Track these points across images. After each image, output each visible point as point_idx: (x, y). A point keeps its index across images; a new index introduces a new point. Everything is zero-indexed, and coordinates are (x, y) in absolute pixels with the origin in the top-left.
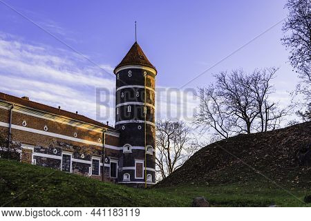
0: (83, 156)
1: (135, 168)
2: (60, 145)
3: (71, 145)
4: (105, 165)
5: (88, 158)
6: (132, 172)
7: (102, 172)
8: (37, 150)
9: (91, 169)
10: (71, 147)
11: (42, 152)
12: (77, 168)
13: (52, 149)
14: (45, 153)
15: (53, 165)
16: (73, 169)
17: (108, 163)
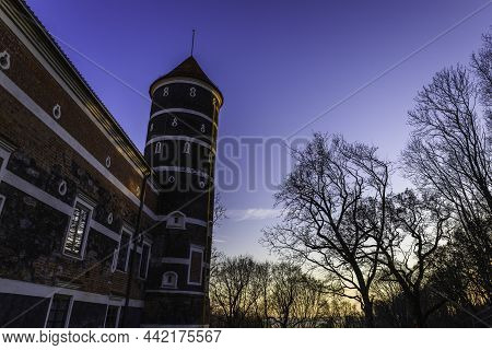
1: (188, 262)
2: (76, 175)
3: (96, 183)
5: (116, 226)
6: (182, 270)
8: (18, 168)
9: (116, 255)
10: (96, 189)
11: (28, 179)
13: (59, 178)
14: (38, 183)
17: (141, 245)
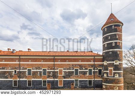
0: (84, 69)
1: (108, 71)
2: (73, 66)
3: (78, 65)
4: (95, 71)
5: (86, 69)
6: (107, 73)
7: (94, 74)
8: (64, 69)
9: (88, 73)
11: (66, 70)
12: (82, 73)
13: (70, 68)
15: (71, 73)
16: (80, 74)
17: (97, 69)
